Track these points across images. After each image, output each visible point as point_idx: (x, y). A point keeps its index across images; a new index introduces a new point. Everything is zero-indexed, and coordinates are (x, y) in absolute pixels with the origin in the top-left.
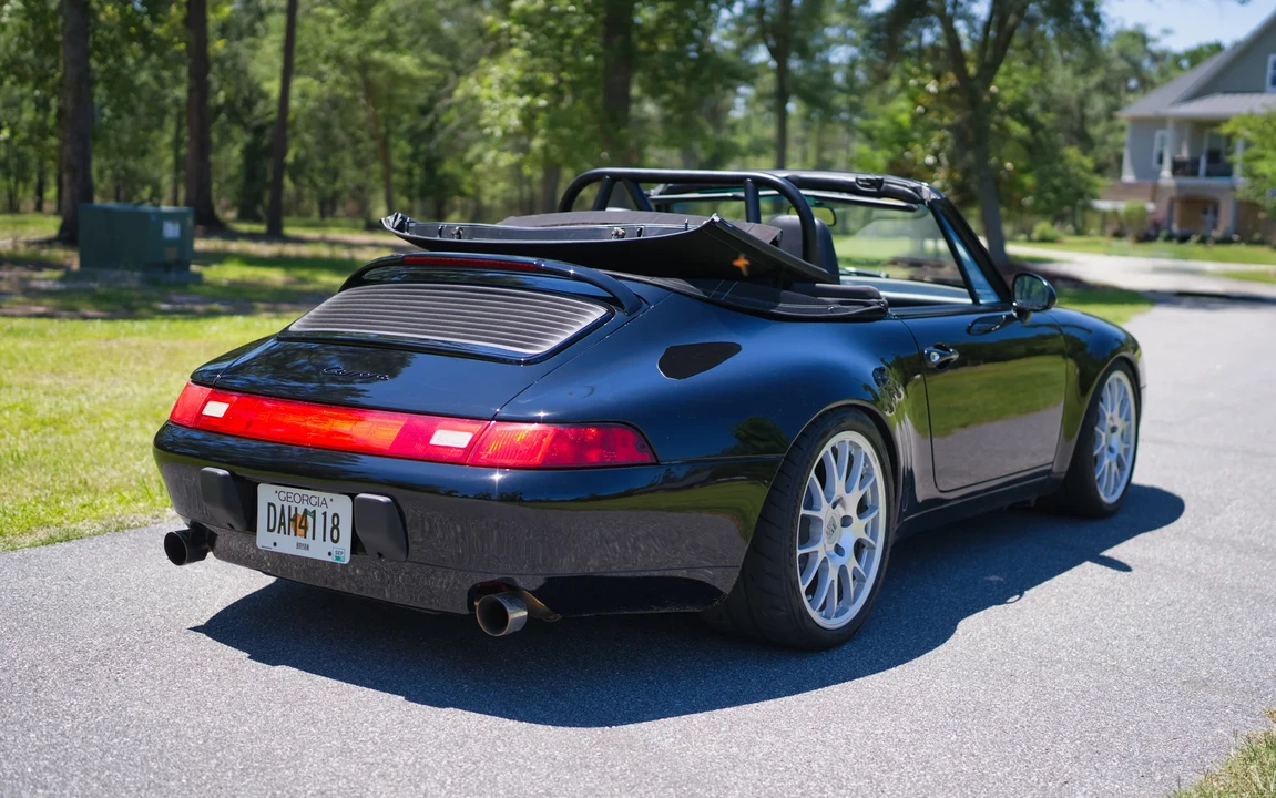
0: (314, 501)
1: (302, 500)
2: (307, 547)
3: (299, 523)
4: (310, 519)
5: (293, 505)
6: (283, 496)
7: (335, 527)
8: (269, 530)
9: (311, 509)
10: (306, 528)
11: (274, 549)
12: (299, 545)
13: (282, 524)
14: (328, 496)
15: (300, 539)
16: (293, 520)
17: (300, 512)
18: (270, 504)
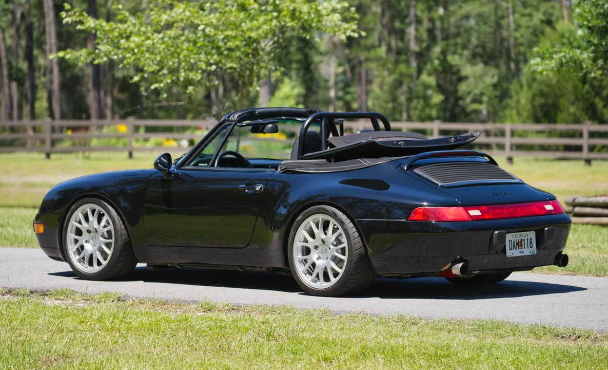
0: (524, 235)
1: (520, 236)
2: (523, 252)
3: (519, 245)
4: (523, 242)
5: (517, 239)
6: (514, 236)
7: (531, 243)
8: (510, 250)
9: (523, 239)
10: (522, 246)
11: (513, 256)
12: (520, 252)
13: (514, 246)
14: (528, 233)
15: (521, 250)
16: (517, 244)
17: (520, 241)
18: (510, 240)
